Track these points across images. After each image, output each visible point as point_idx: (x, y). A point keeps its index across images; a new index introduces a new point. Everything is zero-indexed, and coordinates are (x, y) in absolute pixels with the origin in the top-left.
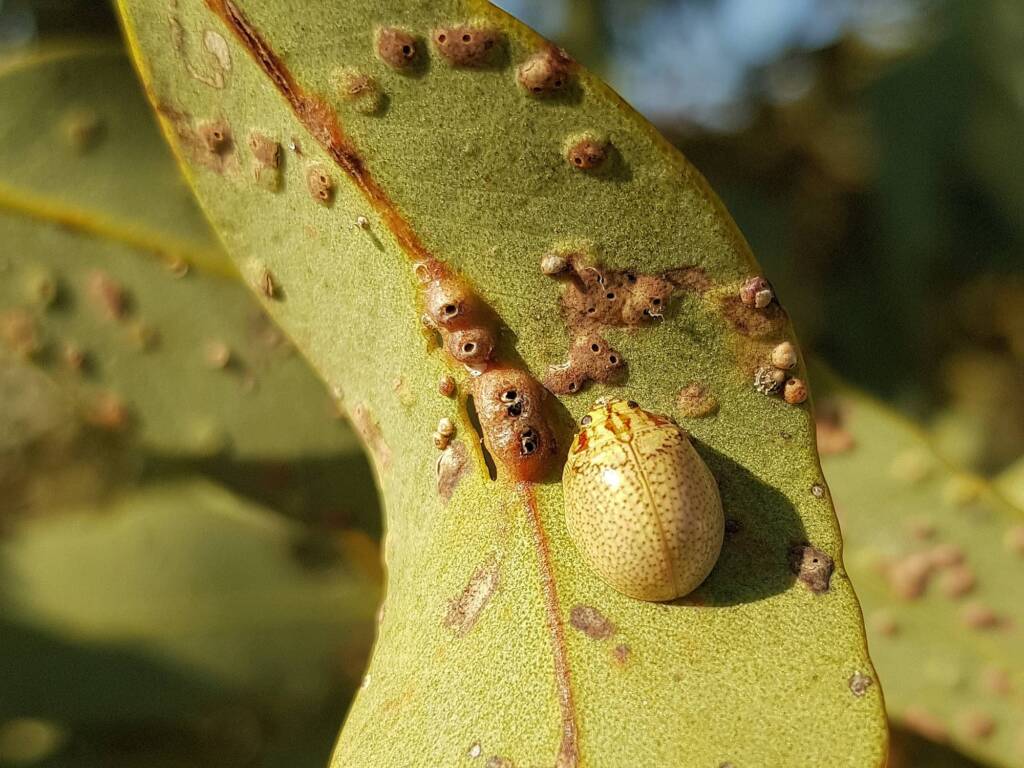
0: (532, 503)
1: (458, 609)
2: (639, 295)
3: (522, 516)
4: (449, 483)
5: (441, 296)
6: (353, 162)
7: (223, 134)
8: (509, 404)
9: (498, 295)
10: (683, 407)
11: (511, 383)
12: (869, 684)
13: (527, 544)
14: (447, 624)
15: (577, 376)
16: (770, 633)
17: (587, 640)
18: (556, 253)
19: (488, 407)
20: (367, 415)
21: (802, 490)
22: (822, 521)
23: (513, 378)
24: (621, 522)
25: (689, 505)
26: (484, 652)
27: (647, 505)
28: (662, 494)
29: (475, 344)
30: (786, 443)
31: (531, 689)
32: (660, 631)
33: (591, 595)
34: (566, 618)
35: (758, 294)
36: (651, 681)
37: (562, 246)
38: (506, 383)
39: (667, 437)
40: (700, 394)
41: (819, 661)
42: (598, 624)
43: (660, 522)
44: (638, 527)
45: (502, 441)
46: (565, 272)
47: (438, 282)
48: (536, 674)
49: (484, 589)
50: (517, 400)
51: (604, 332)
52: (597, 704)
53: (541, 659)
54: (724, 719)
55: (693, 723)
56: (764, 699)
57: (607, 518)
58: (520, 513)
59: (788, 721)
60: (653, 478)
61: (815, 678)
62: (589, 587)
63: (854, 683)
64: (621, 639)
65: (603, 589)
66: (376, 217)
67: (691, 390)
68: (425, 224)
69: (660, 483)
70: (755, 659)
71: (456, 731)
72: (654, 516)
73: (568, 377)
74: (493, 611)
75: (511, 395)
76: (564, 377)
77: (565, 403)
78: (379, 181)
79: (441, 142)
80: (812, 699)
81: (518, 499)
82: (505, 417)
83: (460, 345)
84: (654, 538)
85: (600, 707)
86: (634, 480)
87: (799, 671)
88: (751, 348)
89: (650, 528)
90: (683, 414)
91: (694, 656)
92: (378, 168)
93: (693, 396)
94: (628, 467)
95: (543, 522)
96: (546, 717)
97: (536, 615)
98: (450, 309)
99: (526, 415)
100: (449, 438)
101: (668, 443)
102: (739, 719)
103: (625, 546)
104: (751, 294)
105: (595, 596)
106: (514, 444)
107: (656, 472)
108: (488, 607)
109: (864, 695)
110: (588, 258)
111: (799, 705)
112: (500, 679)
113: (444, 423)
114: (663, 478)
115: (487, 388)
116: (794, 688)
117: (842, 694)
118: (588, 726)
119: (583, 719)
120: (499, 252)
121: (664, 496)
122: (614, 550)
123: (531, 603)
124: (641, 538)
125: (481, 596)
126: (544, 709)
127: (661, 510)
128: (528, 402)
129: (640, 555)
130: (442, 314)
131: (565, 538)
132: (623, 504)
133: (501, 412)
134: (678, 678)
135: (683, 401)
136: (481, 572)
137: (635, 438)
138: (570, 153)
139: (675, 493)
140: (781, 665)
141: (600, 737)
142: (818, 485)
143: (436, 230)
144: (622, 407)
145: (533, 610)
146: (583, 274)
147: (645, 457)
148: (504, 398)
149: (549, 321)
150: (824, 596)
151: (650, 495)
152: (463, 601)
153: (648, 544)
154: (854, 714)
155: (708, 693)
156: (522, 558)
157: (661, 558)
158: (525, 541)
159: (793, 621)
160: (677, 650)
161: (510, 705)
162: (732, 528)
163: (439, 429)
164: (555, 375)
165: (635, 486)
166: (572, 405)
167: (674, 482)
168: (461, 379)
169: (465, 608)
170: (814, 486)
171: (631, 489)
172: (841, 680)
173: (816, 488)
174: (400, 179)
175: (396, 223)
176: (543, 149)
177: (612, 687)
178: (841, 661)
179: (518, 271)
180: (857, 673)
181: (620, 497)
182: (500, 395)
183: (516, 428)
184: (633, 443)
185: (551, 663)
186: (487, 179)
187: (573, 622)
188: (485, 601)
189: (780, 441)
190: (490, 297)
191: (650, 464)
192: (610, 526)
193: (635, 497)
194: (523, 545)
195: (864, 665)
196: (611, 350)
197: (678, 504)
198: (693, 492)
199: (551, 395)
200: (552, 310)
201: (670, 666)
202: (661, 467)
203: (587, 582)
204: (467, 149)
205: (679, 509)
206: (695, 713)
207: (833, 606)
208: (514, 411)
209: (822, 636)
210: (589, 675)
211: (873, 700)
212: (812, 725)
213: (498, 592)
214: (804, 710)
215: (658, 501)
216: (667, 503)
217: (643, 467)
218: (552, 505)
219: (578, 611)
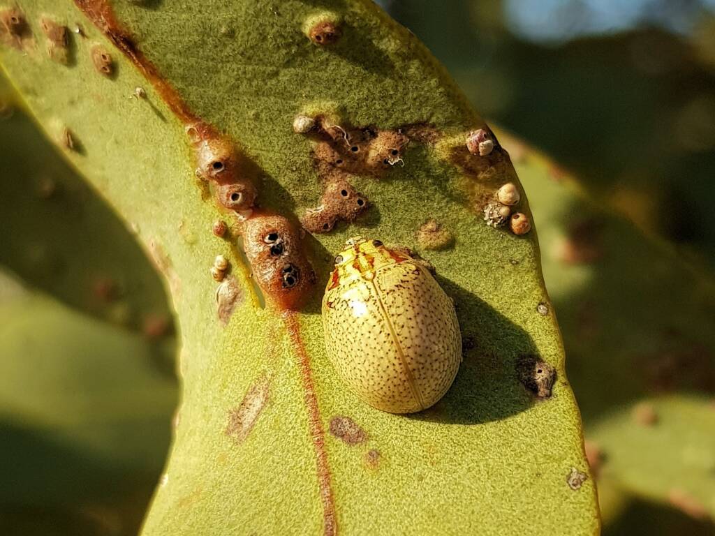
0: (295, 328)
1: (237, 420)
2: (379, 147)
3: (286, 340)
4: (227, 309)
5: (209, 153)
6: (129, 44)
7: (20, 19)
8: (272, 245)
9: (259, 152)
10: (423, 240)
11: (273, 226)
12: (585, 479)
13: (291, 364)
14: (228, 432)
15: (330, 218)
16: (500, 436)
17: (344, 446)
18: (306, 115)
19: (253, 248)
20: (159, 249)
21: (529, 309)
22: (546, 335)
23: (274, 222)
24: (367, 350)
25: (425, 332)
26: (259, 457)
27: (389, 335)
28: (401, 324)
29: (240, 194)
30: (514, 269)
31: (298, 489)
32: (406, 437)
33: (347, 407)
34: (326, 426)
35: (481, 144)
36: (399, 480)
37: (311, 109)
38: (268, 226)
39: (405, 273)
40: (437, 230)
41: (541, 460)
42: (353, 432)
43: (400, 349)
44: (382, 354)
45: (266, 277)
46: (315, 130)
47: (206, 142)
48: (302, 476)
49: (257, 402)
50: (278, 241)
51: (352, 180)
52: (353, 502)
53: (306, 463)
54: (459, 513)
55: (434, 517)
56: (494, 495)
57: (356, 346)
58: (285, 337)
59: (514, 514)
60: (393, 310)
61: (538, 475)
62: (346, 400)
63: (572, 479)
64: (372, 444)
65: (357, 401)
66: (151, 89)
67: (430, 226)
68: (193, 92)
69: (399, 315)
70: (486, 460)
71: (236, 525)
72: (394, 344)
73: (322, 219)
74: (265, 422)
75: (273, 237)
76: (319, 219)
77: (321, 241)
78: (151, 59)
79: (201, 25)
80: (535, 494)
81: (283, 325)
82: (269, 256)
83: (228, 195)
84: (396, 362)
85: (356, 503)
86: (376, 313)
87: (524, 469)
88: (478, 189)
89: (392, 354)
90: (423, 246)
91: (435, 458)
92: (149, 48)
93: (432, 231)
94: (371, 302)
95: (305, 345)
96: (310, 514)
97: (301, 425)
98: (217, 165)
99: (286, 254)
100: (225, 272)
101: (406, 278)
102: (473, 512)
103: (372, 370)
104: (475, 144)
105: (351, 408)
106: (277, 279)
107: (395, 305)
108: (261, 418)
109: (579, 489)
110: (333, 118)
111: (524, 499)
112: (271, 481)
113: (220, 259)
114: (401, 310)
115: (253, 230)
116: (520, 484)
117: (561, 488)
118: (346, 520)
119: (341, 515)
120: (257, 117)
121: (403, 327)
122: (364, 374)
123: (296, 415)
124: (385, 363)
125: (256, 409)
126: (308, 506)
127: (399, 338)
128: (287, 242)
129: (385, 378)
130: (210, 170)
131: (324, 357)
132: (368, 335)
133: (264, 252)
134: (421, 478)
135: (423, 235)
136: (255, 388)
137: (377, 275)
138: (311, 32)
139: (412, 323)
140: (509, 465)
141: (357, 530)
142: (542, 304)
143: (202, 98)
144: (368, 247)
145: (299, 421)
146: (330, 132)
147: (385, 293)
148: (267, 240)
149: (303, 172)
150: (546, 401)
151: (390, 325)
152: (241, 412)
153: (391, 368)
154: (571, 506)
155: (446, 490)
156: (288, 375)
157: (404, 379)
158: (290, 361)
159: (519, 425)
160: (420, 453)
161: (281, 503)
162: (468, 345)
163: (216, 264)
164: (311, 217)
165: (378, 319)
166: (327, 242)
167: (411, 314)
168: (231, 223)
169: (243, 419)
170: (539, 305)
171: (374, 322)
172: (560, 477)
173: (542, 307)
174: (169, 56)
175: (168, 94)
176: (288, 29)
177: (366, 487)
178: (561, 459)
179: (274, 130)
180: (574, 470)
181: (365, 329)
182: (263, 237)
183: (278, 266)
184: (375, 280)
185: (315, 466)
186: (242, 54)
187: (332, 430)
188: (259, 413)
189: (509, 267)
190: (253, 153)
191: (390, 299)
192: (358, 353)
193: (378, 328)
194: (289, 364)
195: (580, 463)
196: (359, 194)
197: (415, 332)
198: (429, 321)
199: (308, 234)
200: (305, 162)
201: (415, 468)
202: (399, 301)
203: (344, 396)
204: (223, 30)
205: (416, 336)
206: (435, 508)
207: (555, 411)
208: (276, 251)
209: (545, 438)
210: (346, 477)
211: (587, 493)
212: (535, 516)
213: (269, 406)
214: (528, 503)
215: (397, 330)
216: (405, 332)
217: (383, 301)
218: (313, 329)
219: (337, 421)
